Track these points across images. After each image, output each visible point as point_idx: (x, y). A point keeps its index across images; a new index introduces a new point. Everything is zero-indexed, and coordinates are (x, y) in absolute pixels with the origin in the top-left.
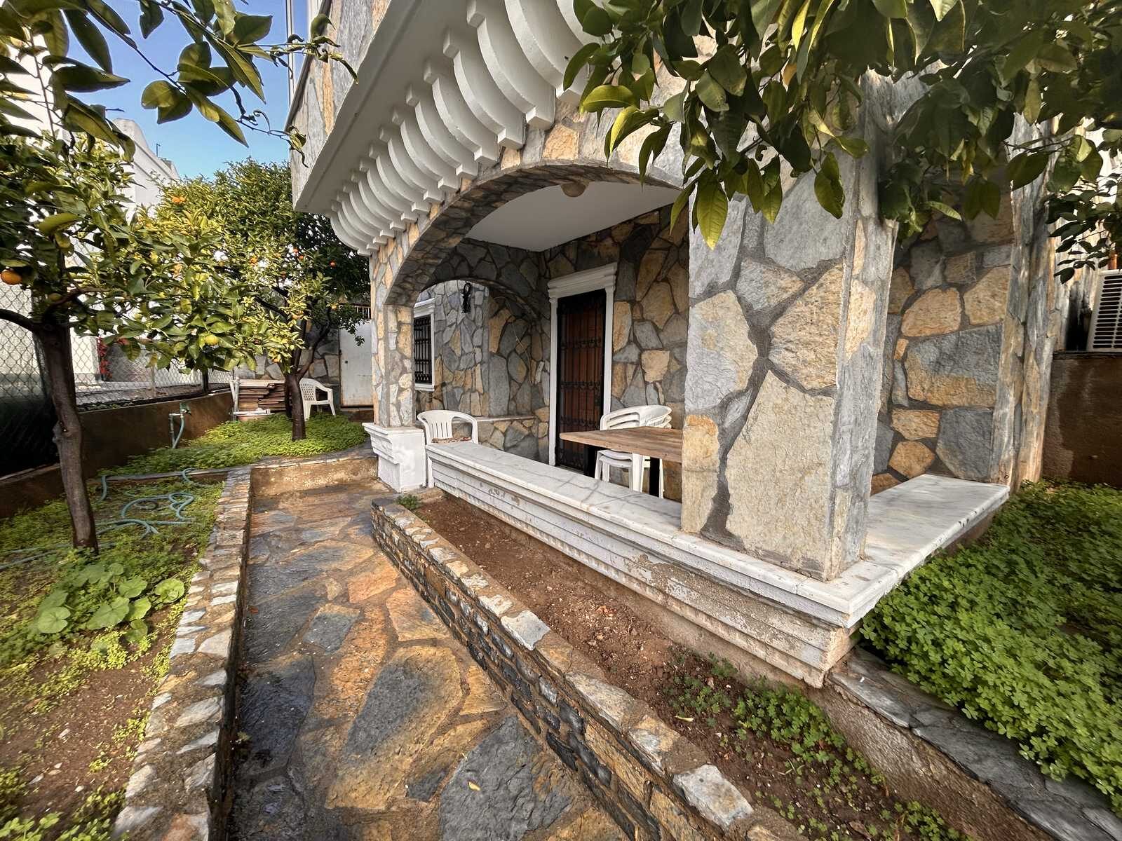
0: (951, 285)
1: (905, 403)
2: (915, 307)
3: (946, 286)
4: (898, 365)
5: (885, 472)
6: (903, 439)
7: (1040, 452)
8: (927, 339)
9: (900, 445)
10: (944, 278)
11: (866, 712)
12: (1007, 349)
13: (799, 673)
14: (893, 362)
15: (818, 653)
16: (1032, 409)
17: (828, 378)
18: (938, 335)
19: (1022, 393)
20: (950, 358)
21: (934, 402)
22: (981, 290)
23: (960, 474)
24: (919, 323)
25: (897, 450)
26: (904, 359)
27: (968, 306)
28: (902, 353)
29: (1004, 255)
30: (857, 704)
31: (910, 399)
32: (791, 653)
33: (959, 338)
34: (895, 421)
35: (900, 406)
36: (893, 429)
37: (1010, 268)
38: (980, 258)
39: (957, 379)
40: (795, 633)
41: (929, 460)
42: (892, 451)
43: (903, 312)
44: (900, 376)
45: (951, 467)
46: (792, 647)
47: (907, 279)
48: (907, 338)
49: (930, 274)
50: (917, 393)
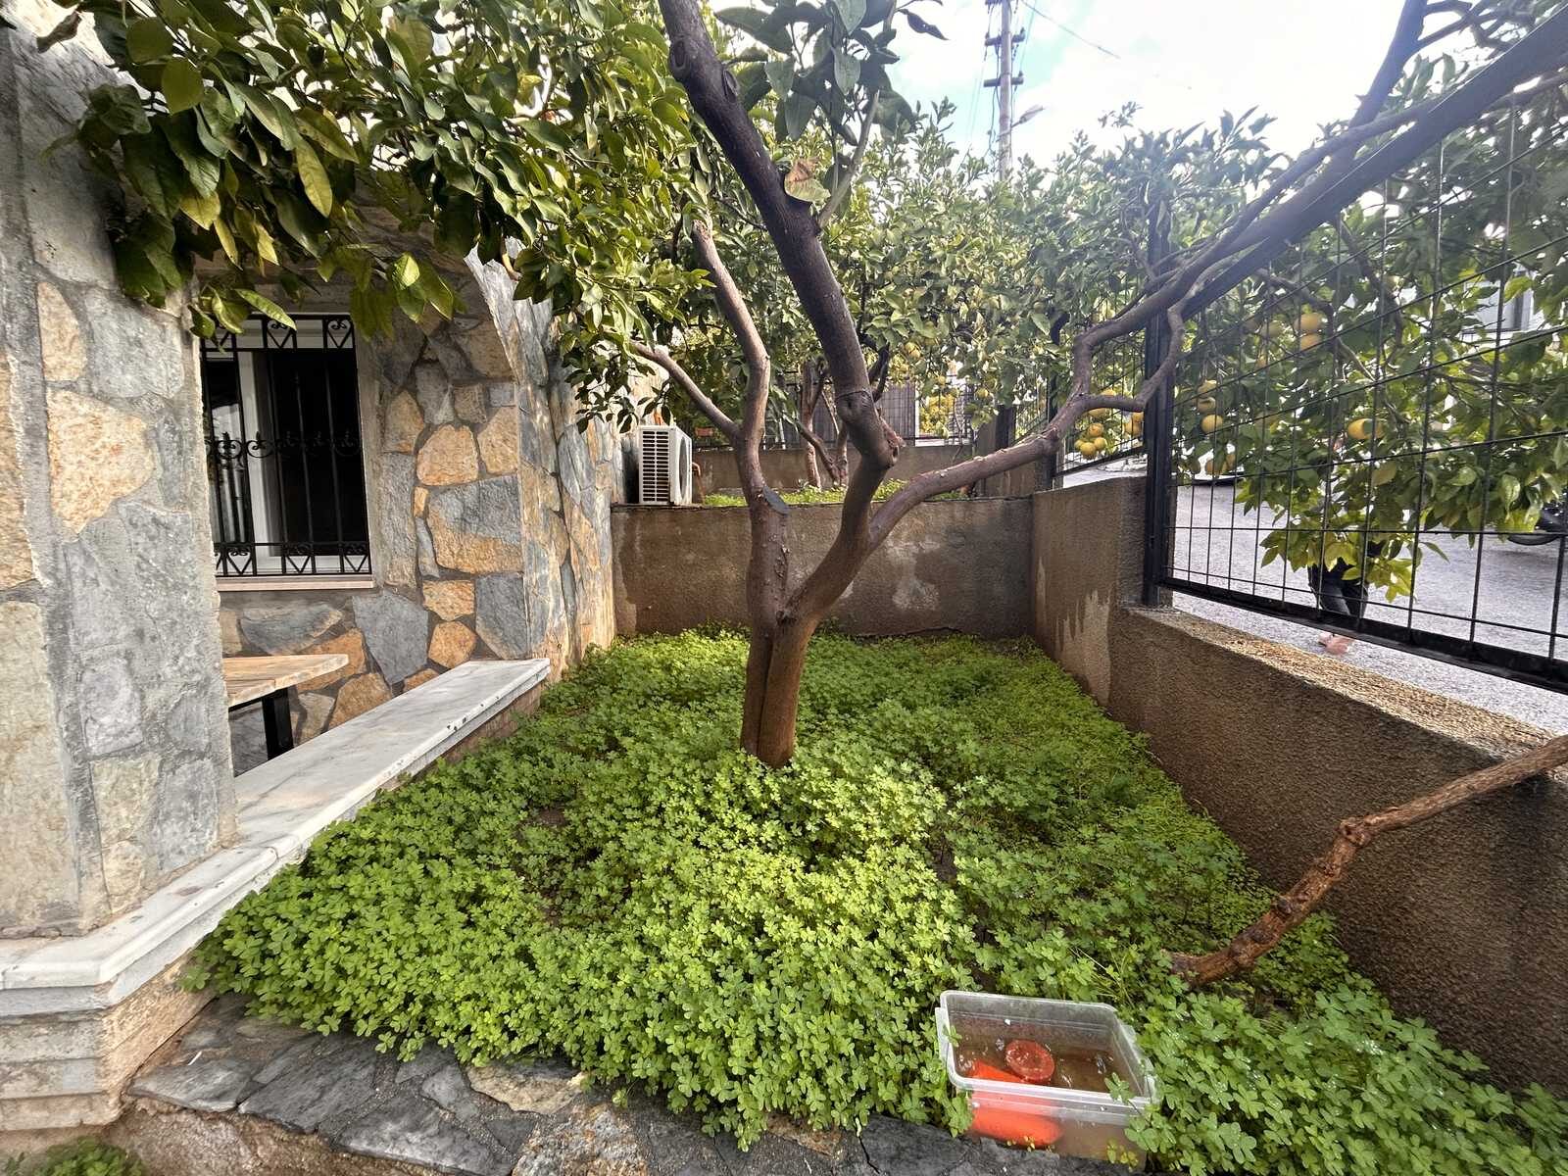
0: (464, 423)
1: (435, 573)
2: (428, 447)
3: (459, 422)
4: (420, 523)
5: (425, 667)
6: (440, 620)
7: (611, 609)
8: (447, 489)
9: (437, 629)
10: (455, 412)
11: (183, 1117)
12: (531, 503)
13: (69, 1118)
14: (414, 519)
15: (91, 1065)
16: (590, 565)
17: (20, 568)
18: (457, 485)
19: (569, 551)
20: (475, 514)
21: (466, 569)
22: (491, 433)
23: (503, 654)
24: (437, 467)
25: (435, 637)
26: (426, 515)
27: (483, 452)
28: (422, 507)
29: (508, 394)
30: (169, 1113)
31: (440, 567)
32: (45, 1091)
33: (480, 489)
34: (427, 598)
35: (431, 578)
36: (426, 608)
37: (517, 409)
38: (487, 392)
39: (485, 539)
40: (40, 1053)
41: (471, 644)
42: (430, 638)
43: (416, 452)
44: (425, 538)
45: (493, 648)
46: (43, 1080)
47: (415, 408)
48: (425, 486)
49: (439, 406)
50: (447, 560)
